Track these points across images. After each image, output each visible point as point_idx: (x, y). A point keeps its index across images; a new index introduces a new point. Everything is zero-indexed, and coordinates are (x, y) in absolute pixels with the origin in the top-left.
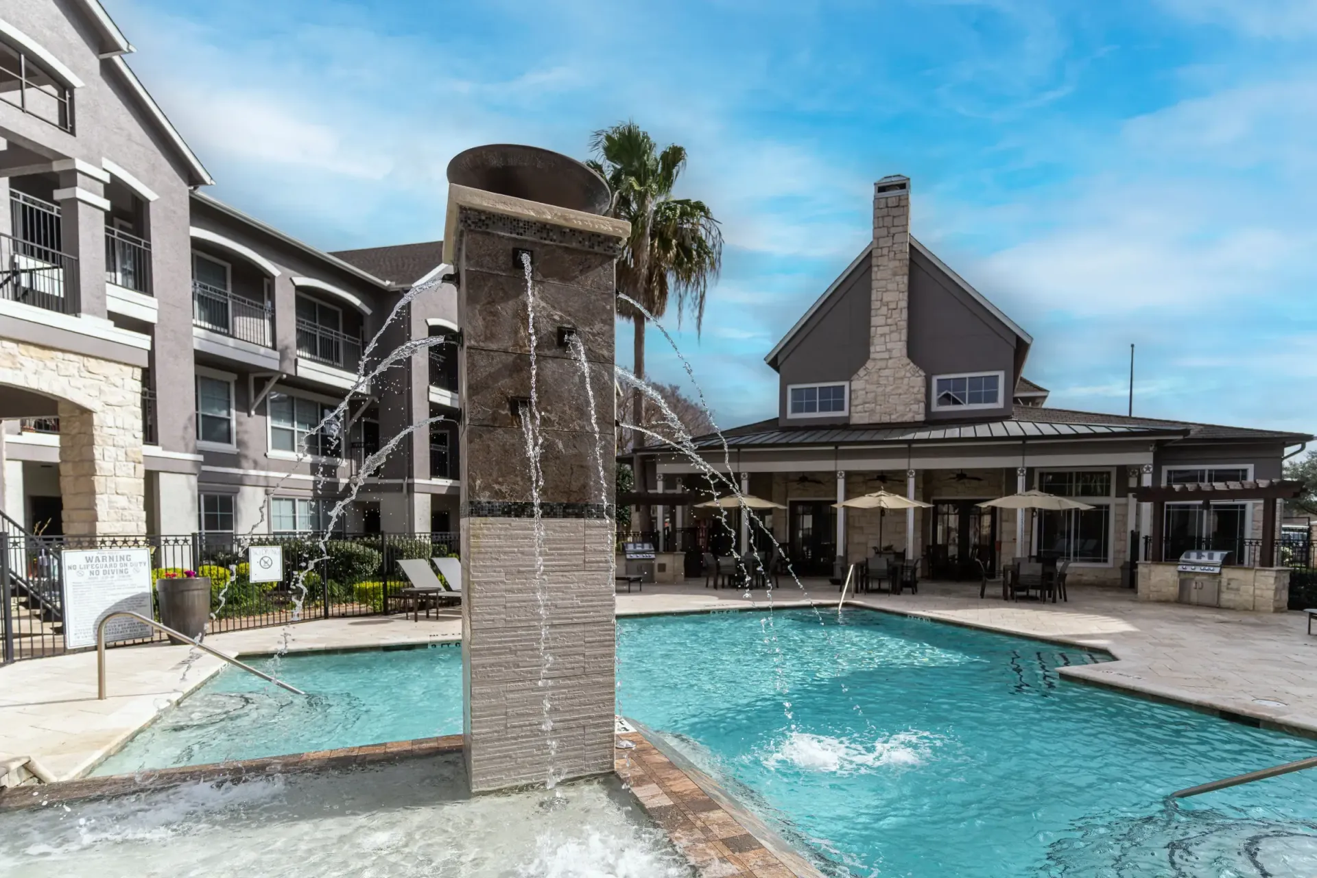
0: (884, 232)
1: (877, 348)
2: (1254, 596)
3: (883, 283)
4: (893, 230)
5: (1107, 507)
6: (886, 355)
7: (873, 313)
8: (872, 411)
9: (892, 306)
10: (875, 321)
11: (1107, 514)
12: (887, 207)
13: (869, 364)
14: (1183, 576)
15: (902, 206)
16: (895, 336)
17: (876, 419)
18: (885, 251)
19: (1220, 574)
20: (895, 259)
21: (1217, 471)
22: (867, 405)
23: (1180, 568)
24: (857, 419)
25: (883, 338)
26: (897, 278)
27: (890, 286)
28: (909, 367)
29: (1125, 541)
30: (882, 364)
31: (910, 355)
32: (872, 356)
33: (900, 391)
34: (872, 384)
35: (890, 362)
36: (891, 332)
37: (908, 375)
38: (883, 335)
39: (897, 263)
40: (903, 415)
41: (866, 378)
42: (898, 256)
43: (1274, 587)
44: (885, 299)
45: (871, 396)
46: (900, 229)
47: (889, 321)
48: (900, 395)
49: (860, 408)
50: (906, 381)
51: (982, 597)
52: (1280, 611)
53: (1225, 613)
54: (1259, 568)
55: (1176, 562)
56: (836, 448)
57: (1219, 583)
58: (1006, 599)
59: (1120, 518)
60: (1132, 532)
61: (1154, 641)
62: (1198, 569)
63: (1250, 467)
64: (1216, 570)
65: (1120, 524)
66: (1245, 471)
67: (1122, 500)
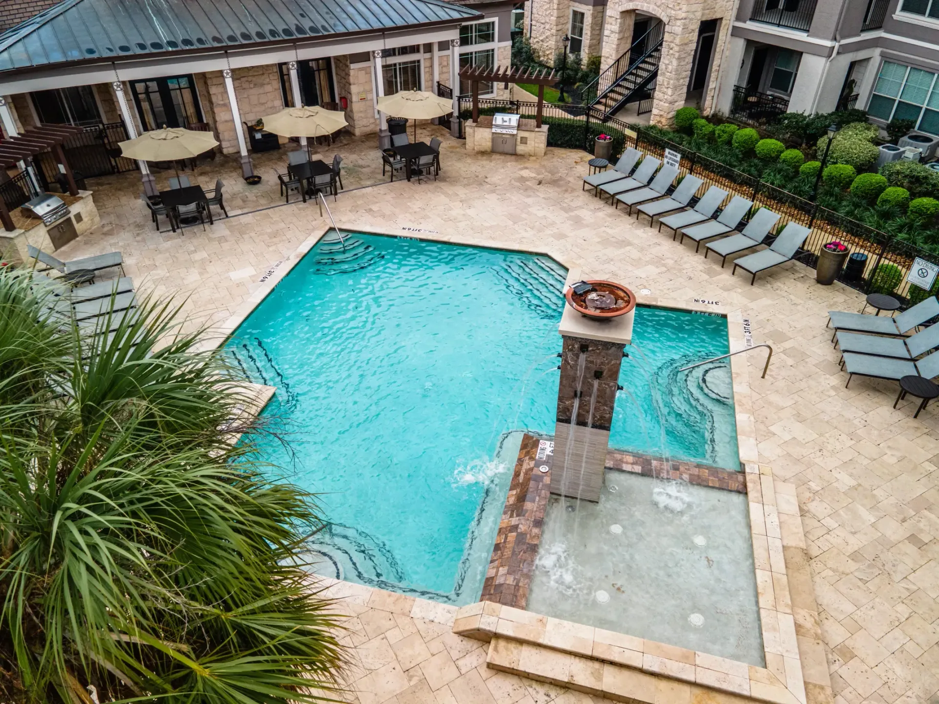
2: (535, 147)
5: (419, 61)
11: (419, 66)
14: (494, 135)
19: (516, 134)
23: (493, 130)
43: (542, 141)
51: (392, 181)
52: (545, 154)
53: (527, 165)
54: (537, 129)
55: (490, 125)
56: (226, 52)
57: (516, 140)
58: (409, 181)
59: (427, 70)
60: (438, 82)
61: (549, 232)
62: (504, 131)
63: (496, 19)
64: (515, 132)
65: (428, 75)
66: (493, 23)
67: (428, 55)
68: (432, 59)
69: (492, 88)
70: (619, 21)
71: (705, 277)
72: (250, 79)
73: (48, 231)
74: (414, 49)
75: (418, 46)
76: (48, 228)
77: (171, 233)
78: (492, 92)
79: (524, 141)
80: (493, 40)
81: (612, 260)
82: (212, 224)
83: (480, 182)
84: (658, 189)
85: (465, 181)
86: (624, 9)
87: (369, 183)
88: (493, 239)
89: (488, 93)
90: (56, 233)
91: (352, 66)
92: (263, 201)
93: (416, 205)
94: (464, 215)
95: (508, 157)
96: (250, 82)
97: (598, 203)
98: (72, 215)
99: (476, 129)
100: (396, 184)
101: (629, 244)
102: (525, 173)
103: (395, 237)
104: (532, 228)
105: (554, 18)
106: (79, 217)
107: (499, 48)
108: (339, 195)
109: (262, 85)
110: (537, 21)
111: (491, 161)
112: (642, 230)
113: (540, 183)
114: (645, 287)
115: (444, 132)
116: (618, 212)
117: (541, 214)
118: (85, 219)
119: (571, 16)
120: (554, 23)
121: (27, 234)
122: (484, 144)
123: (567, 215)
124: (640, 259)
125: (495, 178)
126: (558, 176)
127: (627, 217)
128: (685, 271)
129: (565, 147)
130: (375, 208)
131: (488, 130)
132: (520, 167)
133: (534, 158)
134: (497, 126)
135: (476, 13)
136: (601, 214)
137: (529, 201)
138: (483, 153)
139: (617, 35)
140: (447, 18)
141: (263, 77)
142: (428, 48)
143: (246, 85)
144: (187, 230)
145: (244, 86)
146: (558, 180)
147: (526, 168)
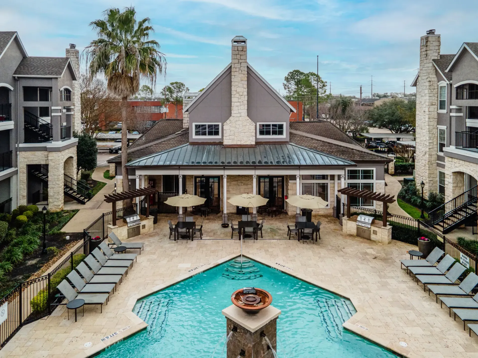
0: (236, 61)
1: (234, 111)
2: (382, 238)
3: (237, 83)
4: (240, 61)
5: (327, 184)
6: (239, 115)
7: (232, 96)
8: (233, 139)
9: (241, 94)
10: (233, 100)
11: (327, 186)
12: (238, 50)
13: (231, 118)
14: (358, 226)
15: (244, 50)
16: (242, 107)
17: (234, 143)
18: (237, 70)
19: (370, 228)
20: (242, 74)
21: (364, 170)
22: (231, 136)
23: (357, 223)
24: (226, 142)
25: (237, 108)
26: (243, 82)
27: (240, 85)
28: (248, 121)
29: (334, 197)
30: (237, 119)
31: (248, 116)
32: (232, 115)
33: (245, 131)
34: (233, 127)
35: (240, 118)
36: (241, 105)
37: (248, 124)
38: (238, 106)
39: (242, 75)
40: (246, 142)
41: (230, 124)
42: (243, 72)
43: (387, 235)
44: (237, 91)
45: (232, 132)
46: (243, 61)
47: (240, 100)
48: (245, 132)
49: (228, 138)
50: (247, 127)
51: (290, 239)
52: (389, 243)
53: (374, 247)
54: (383, 227)
55: (356, 220)
56: (224, 168)
57: (370, 231)
58: (299, 241)
59: (332, 188)
60: (337, 195)
61: (361, 287)
62: (363, 225)
63: (374, 169)
64: (369, 226)
65: (332, 191)
66: (373, 170)
67: (332, 181)
68: (334, 183)
69: (373, 203)
70: (452, 177)
71: (461, 349)
72: (242, 181)
73: (128, 229)
74: (324, 177)
75: (327, 175)
76: (128, 228)
77: (174, 241)
78: (373, 205)
79: (375, 232)
80: (373, 179)
81: (392, 315)
82: (192, 240)
83: (338, 249)
84: (450, 277)
85: (330, 248)
86: (454, 171)
87: (277, 238)
88: (322, 281)
89: (370, 205)
90: (131, 231)
91: (290, 181)
92: (222, 236)
93: (292, 254)
94: (315, 264)
95: (365, 240)
96: (242, 183)
97: (407, 278)
98: (141, 225)
99: (348, 221)
100: (291, 241)
101: (413, 309)
102: (370, 251)
103: (270, 267)
104: (351, 282)
105: (427, 174)
106: (144, 227)
107: (376, 183)
108: (258, 240)
109: (247, 185)
110: (419, 175)
111: (353, 240)
112: (428, 303)
113: (375, 258)
114: (405, 341)
115: (336, 221)
116: (418, 287)
117: (362, 275)
118: (146, 228)
119: (438, 174)
120: (427, 176)
121: (119, 228)
122: (352, 230)
123: (380, 280)
124: (414, 321)
125: (349, 250)
126: (389, 257)
127: (423, 292)
128: (445, 340)
129: (404, 242)
130: (270, 250)
131: (354, 223)
132: (369, 247)
133: (381, 244)
134: (359, 221)
135: (353, 163)
136: (404, 286)
137: (360, 266)
138: (351, 235)
139: (452, 185)
140: (336, 164)
141: (248, 181)
142: (332, 177)
143: (240, 184)
144: (180, 241)
145: (239, 184)
146: (388, 259)
147: (372, 248)
